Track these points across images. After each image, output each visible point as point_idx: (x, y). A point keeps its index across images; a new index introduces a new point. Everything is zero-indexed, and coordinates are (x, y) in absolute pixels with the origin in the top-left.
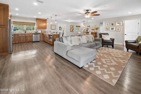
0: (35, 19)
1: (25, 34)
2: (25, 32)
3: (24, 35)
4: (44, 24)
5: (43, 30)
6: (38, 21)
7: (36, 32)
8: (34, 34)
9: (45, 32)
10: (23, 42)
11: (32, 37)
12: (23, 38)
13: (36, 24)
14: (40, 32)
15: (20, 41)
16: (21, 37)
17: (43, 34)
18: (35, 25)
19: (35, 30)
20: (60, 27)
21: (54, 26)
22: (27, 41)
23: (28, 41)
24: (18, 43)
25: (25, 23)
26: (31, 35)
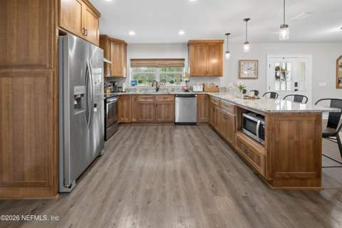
0: (183, 44)
1: (153, 96)
2: (157, 90)
3: (151, 100)
4: (214, 61)
5: (209, 83)
6: (192, 48)
7: (187, 91)
8: (180, 96)
9: (217, 90)
10: (148, 120)
11: (171, 107)
12: (148, 106)
13: (186, 63)
14: (198, 88)
15: (142, 116)
16: (144, 106)
17: (209, 96)
18: (184, 66)
19: (183, 84)
20: (277, 69)
21: (252, 65)
22: (159, 120)
23: (162, 119)
24: (135, 123)
25: (158, 62)
26: (169, 99)
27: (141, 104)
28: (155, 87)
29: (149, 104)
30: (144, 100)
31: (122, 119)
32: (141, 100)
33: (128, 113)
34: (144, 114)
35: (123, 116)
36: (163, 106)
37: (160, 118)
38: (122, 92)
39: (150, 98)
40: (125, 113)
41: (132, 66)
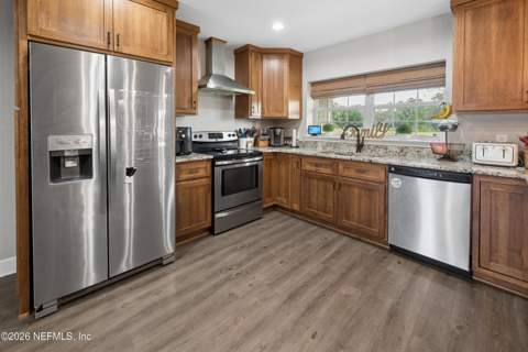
1: (333, 162)
2: (360, 147)
3: (329, 171)
7: (448, 158)
10: (322, 214)
13: (449, 71)
15: (310, 202)
16: (314, 182)
22: (345, 221)
23: (354, 224)
24: (297, 212)
26: (371, 176)
27: (307, 176)
28: (353, 140)
29: (324, 179)
30: (314, 168)
31: (279, 199)
32: (308, 167)
33: (287, 190)
34: (314, 200)
35: (279, 195)
36: (356, 190)
37: (348, 218)
38: (291, 147)
39: (326, 166)
40: (283, 189)
41: (313, 97)
